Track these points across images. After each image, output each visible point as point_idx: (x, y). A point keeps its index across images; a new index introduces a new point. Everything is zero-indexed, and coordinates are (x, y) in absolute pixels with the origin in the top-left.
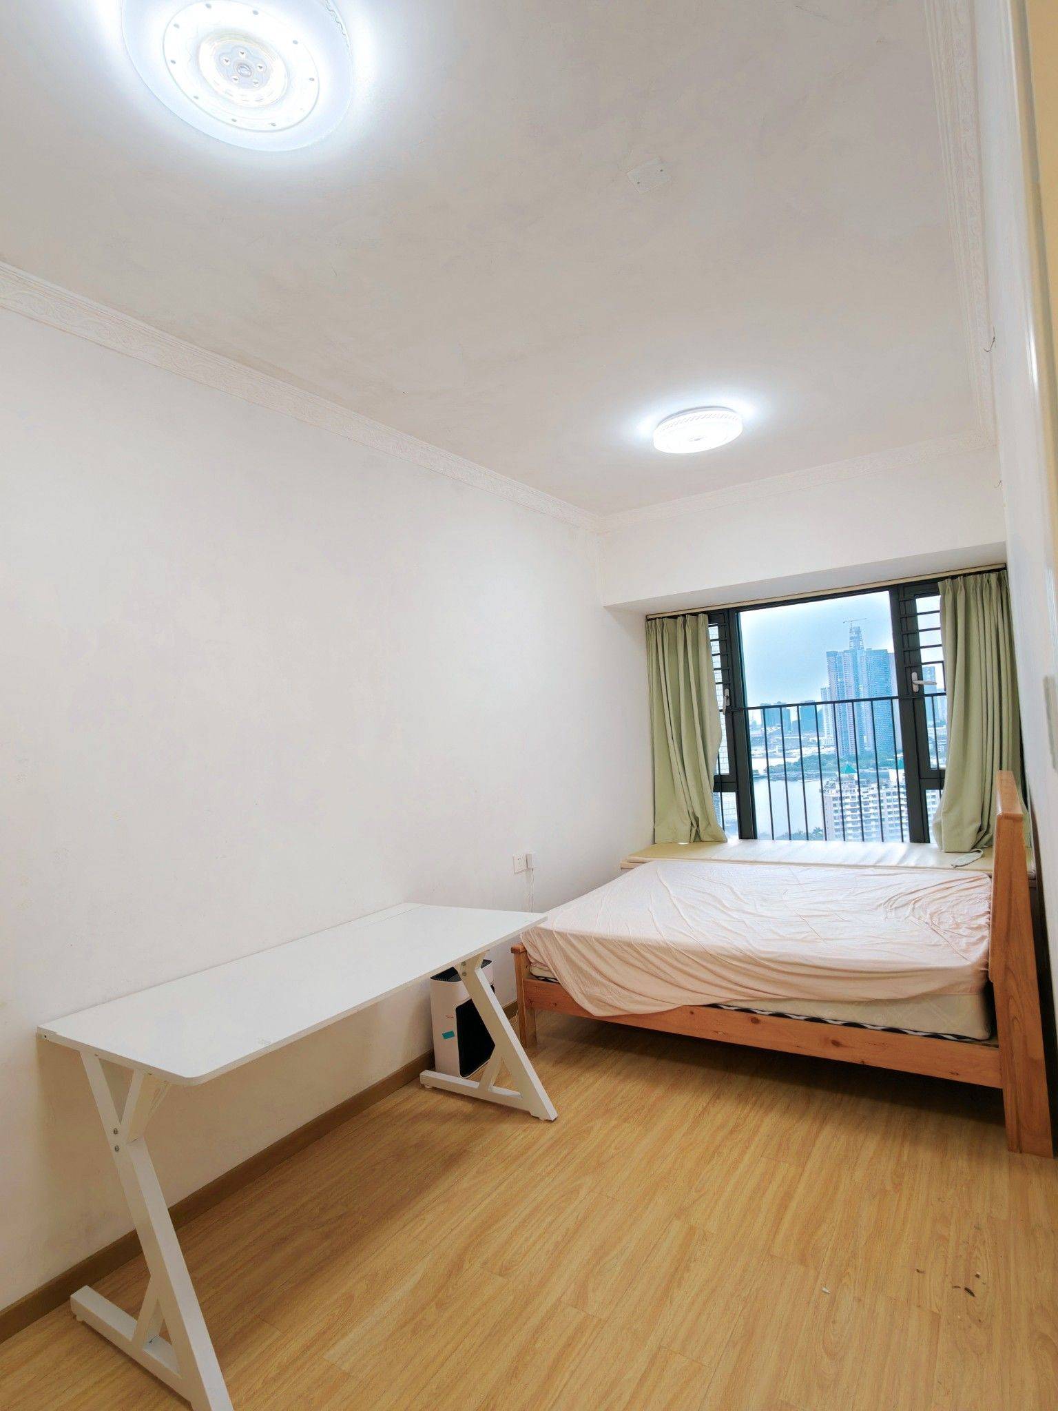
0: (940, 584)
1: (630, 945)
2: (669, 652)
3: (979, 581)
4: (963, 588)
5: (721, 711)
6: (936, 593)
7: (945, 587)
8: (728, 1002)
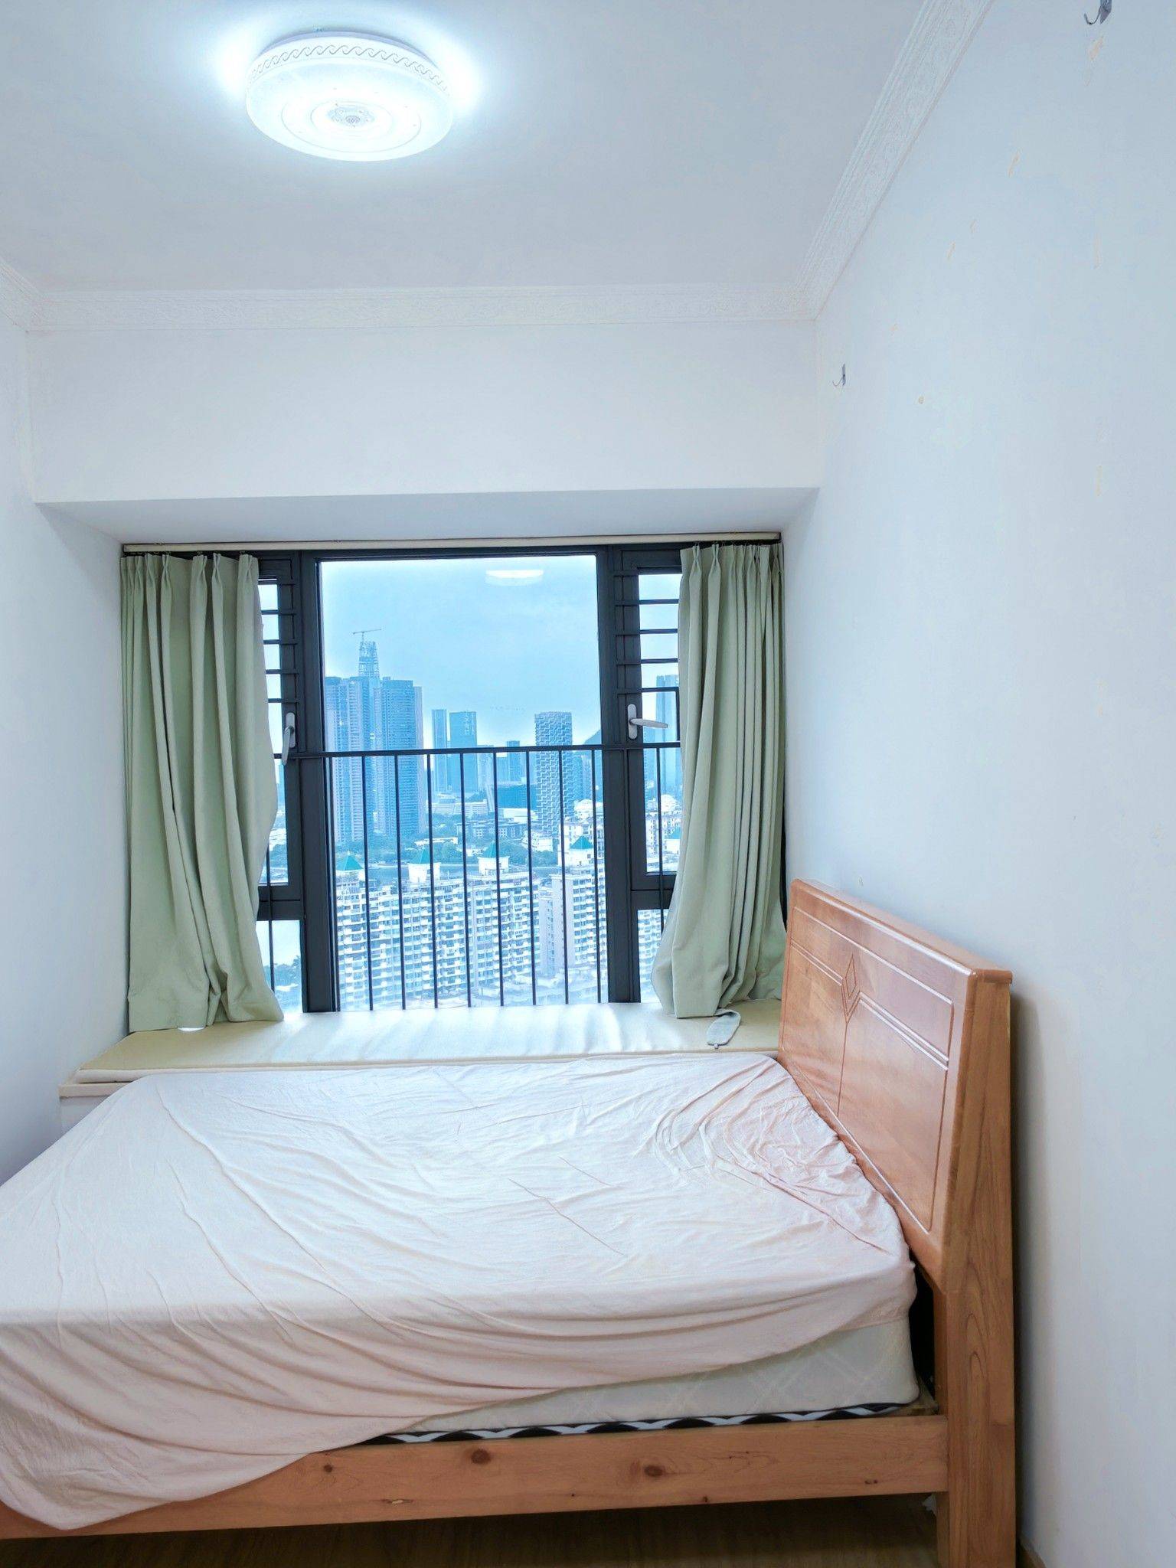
0: (683, 553)
1: (167, 1329)
2: (172, 629)
3: (742, 555)
4: (718, 564)
5: (278, 756)
6: (675, 568)
7: (691, 558)
8: (416, 1424)
